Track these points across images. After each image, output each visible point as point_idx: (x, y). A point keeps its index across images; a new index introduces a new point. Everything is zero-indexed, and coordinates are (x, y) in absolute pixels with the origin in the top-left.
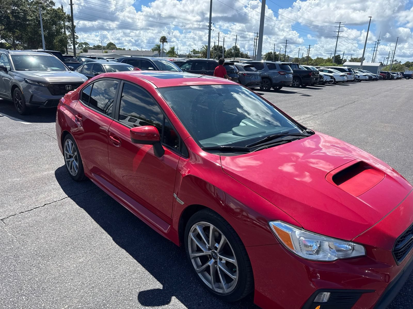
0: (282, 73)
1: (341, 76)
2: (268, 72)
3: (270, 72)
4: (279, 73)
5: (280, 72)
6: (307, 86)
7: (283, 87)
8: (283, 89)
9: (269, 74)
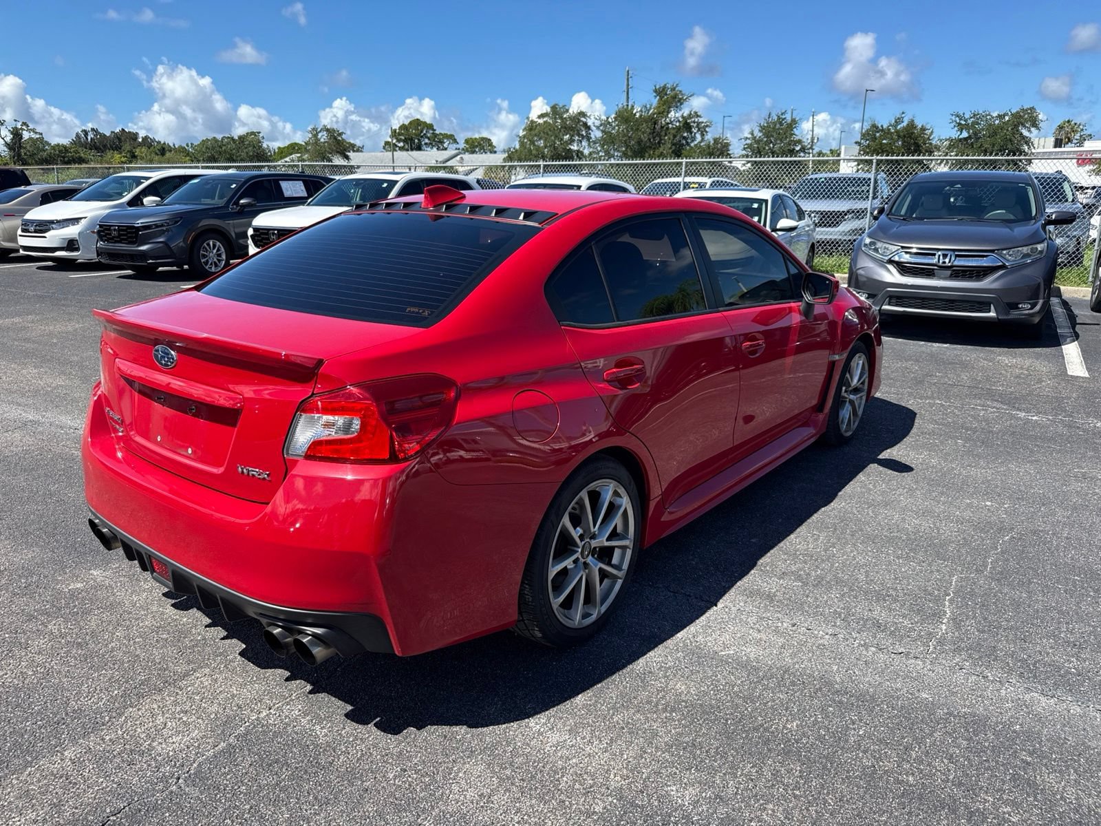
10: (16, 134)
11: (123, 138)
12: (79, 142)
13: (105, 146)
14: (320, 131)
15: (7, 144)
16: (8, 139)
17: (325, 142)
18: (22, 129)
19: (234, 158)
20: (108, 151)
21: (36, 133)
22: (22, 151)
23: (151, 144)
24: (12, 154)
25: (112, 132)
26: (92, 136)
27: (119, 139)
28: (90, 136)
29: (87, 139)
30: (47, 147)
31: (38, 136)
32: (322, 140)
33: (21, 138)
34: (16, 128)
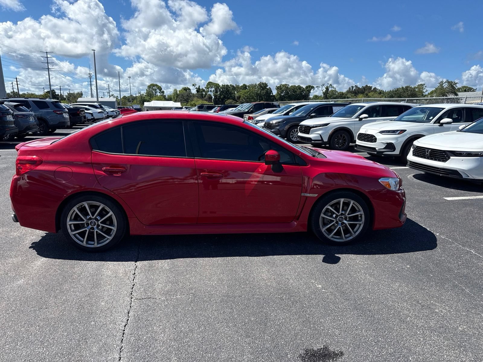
0: (58, 112)
1: (111, 111)
2: (39, 112)
3: (42, 112)
4: (54, 111)
5: (56, 111)
6: (74, 127)
7: (57, 130)
8: (58, 131)
9: (42, 114)
10: (327, 89)
11: (366, 89)
12: (349, 91)
13: (359, 92)
14: (445, 83)
15: (323, 93)
16: (324, 91)
17: (446, 88)
18: (329, 87)
19: (401, 96)
20: (359, 94)
21: (334, 88)
22: (328, 95)
23: (376, 91)
24: (324, 96)
25: (363, 87)
26: (355, 88)
27: (365, 89)
28: (354, 88)
29: (353, 89)
30: (336, 93)
31: (334, 89)
32: (445, 87)
33: (328, 90)
34: (327, 86)
